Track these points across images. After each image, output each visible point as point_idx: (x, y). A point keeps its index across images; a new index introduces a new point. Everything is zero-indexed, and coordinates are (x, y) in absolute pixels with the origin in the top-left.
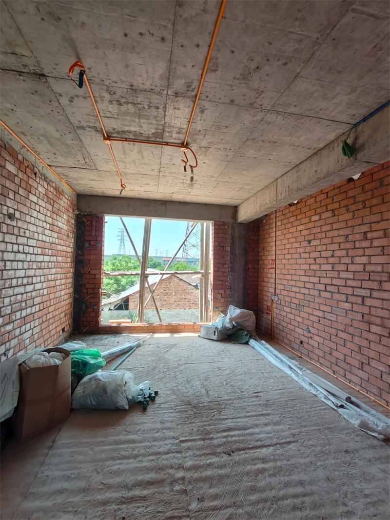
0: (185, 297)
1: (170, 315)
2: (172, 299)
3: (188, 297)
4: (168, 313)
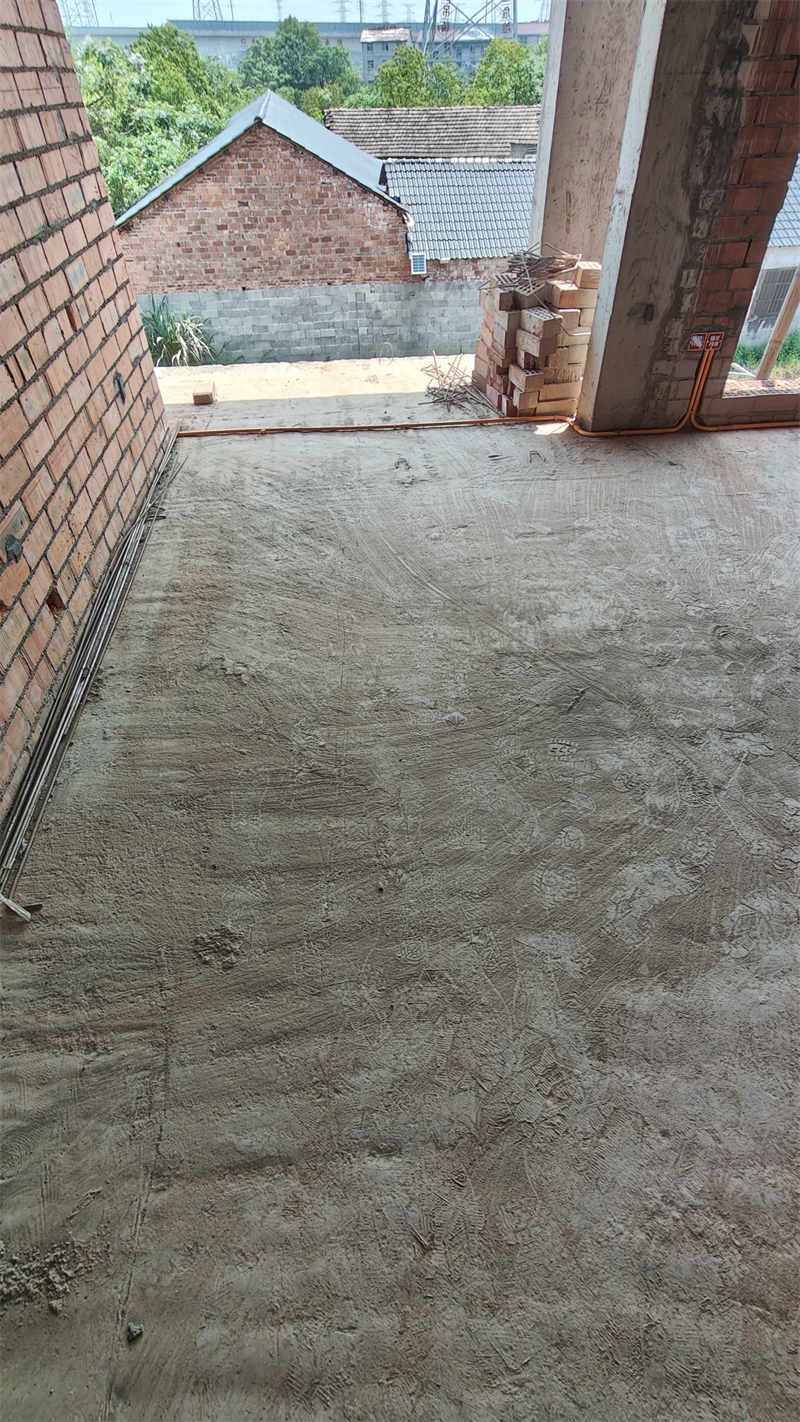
0: (325, 233)
1: (281, 309)
2: (278, 243)
3: (338, 229)
4: (273, 301)
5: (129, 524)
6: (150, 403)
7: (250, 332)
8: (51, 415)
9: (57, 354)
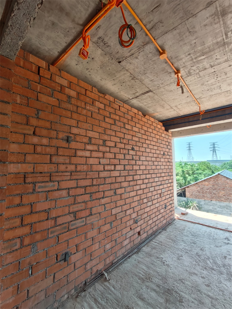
1: (220, 206)
2: (221, 193)
4: (218, 204)
5: (159, 229)
6: (171, 211)
7: (212, 209)
8: (151, 207)
9: (156, 199)
